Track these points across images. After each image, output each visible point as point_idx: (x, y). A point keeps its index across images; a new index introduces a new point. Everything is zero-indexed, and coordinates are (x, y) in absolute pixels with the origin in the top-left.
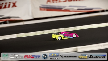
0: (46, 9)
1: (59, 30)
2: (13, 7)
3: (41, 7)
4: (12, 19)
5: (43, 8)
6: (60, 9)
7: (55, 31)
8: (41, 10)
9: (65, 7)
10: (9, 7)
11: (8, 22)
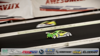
0: (45, 9)
1: (55, 28)
2: (16, 8)
3: (41, 8)
4: (15, 18)
5: (42, 8)
6: (57, 9)
7: (52, 28)
8: (41, 10)
9: (62, 7)
10: (12, 8)
11: (11, 21)
